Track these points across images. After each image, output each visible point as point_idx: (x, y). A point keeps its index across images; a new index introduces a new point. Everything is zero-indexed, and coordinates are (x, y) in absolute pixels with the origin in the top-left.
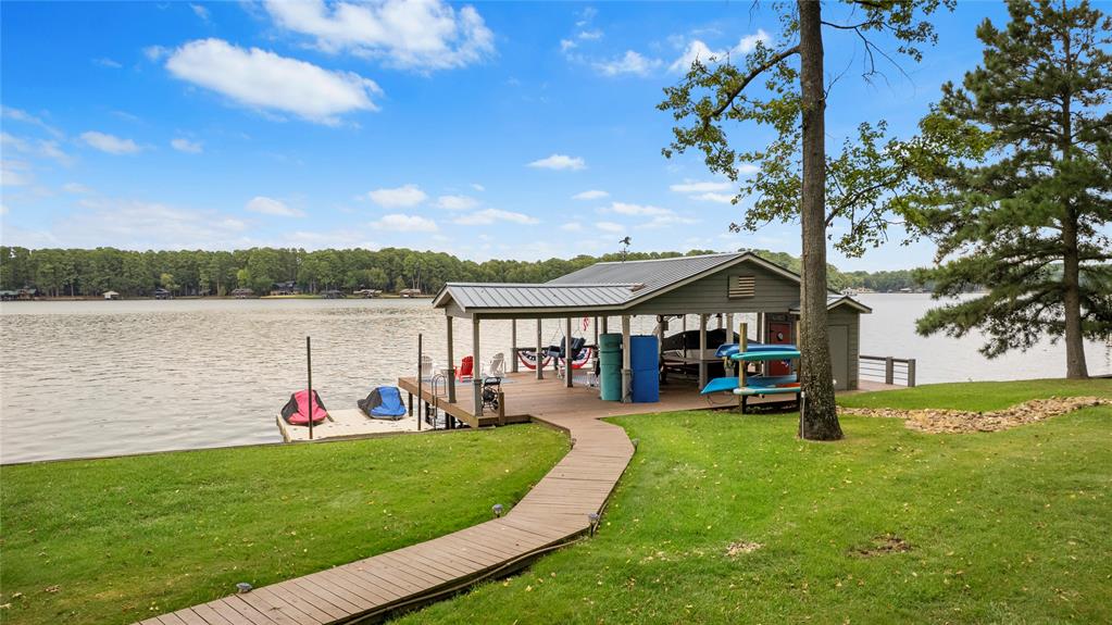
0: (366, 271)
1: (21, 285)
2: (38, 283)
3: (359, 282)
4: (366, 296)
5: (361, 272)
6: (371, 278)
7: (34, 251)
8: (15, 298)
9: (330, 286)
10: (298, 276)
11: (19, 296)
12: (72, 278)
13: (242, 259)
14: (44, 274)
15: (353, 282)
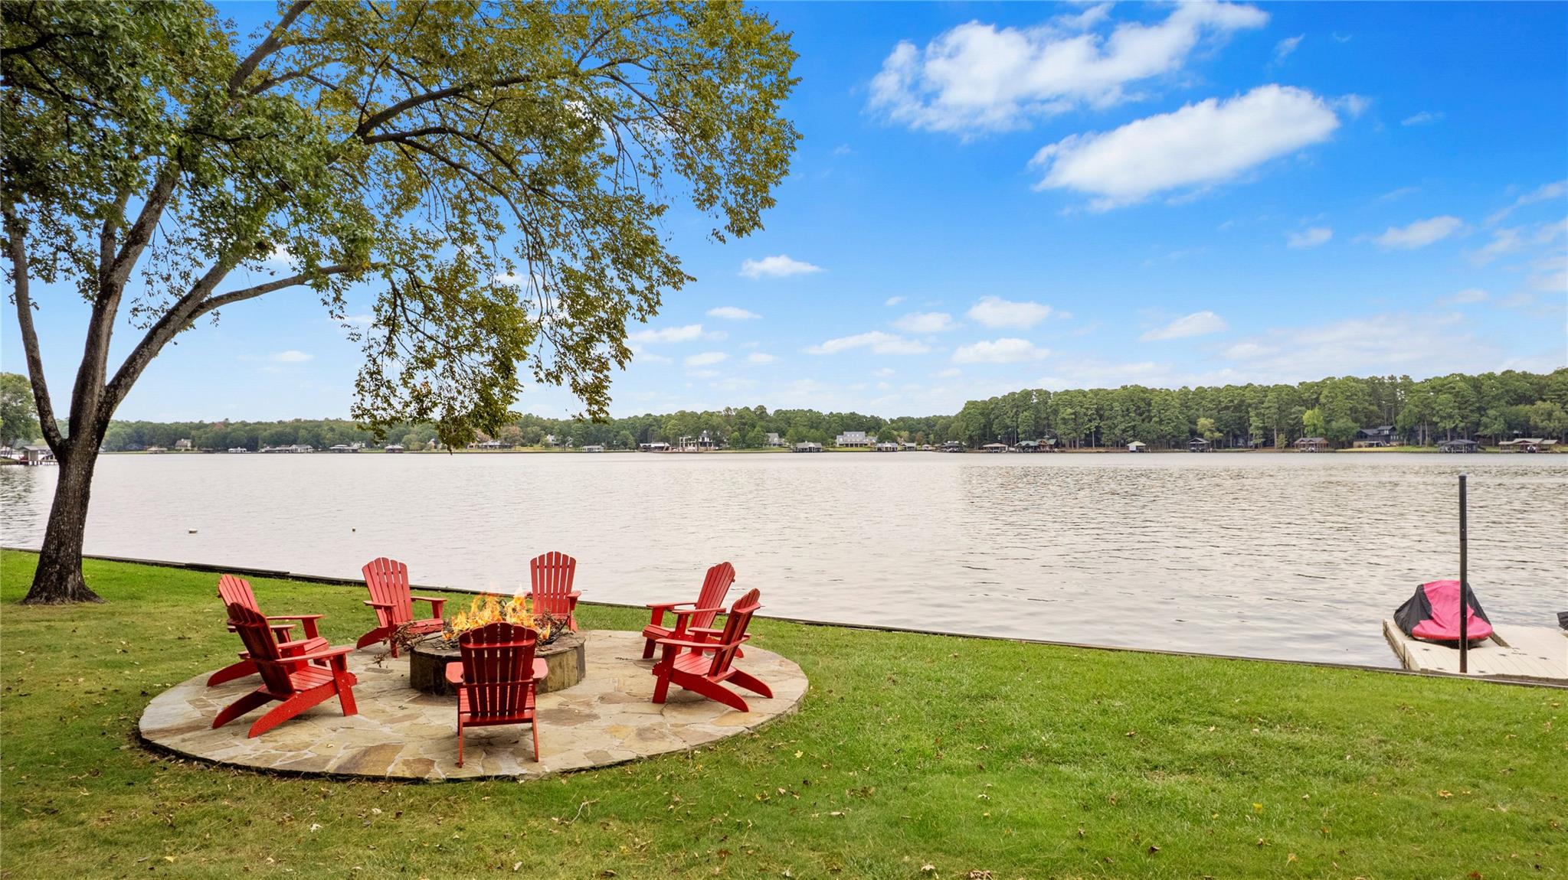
0: (1524, 409)
1: (1041, 435)
2: (1059, 432)
3: (1510, 427)
4: (1523, 449)
5: (1514, 408)
6: (1535, 419)
7: (1055, 393)
8: (1036, 450)
9: (1455, 433)
10: (1400, 417)
11: (1039, 446)
12: (1094, 424)
13: (1310, 396)
14: (1065, 421)
15: (1498, 426)
